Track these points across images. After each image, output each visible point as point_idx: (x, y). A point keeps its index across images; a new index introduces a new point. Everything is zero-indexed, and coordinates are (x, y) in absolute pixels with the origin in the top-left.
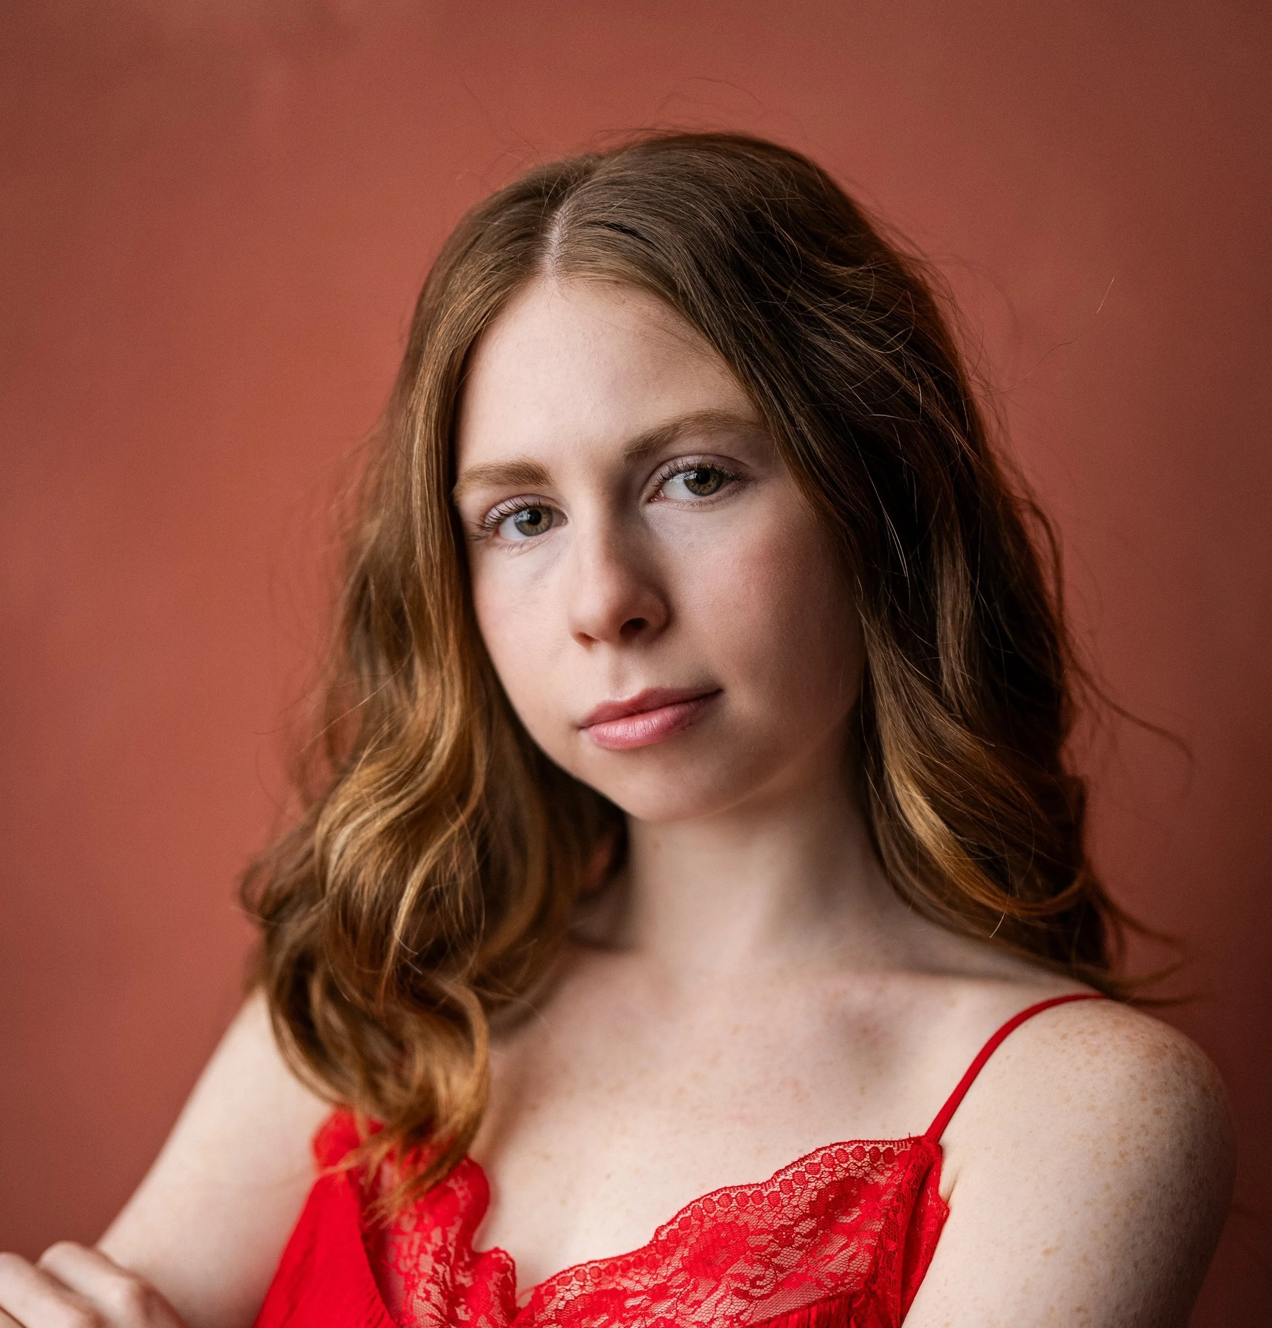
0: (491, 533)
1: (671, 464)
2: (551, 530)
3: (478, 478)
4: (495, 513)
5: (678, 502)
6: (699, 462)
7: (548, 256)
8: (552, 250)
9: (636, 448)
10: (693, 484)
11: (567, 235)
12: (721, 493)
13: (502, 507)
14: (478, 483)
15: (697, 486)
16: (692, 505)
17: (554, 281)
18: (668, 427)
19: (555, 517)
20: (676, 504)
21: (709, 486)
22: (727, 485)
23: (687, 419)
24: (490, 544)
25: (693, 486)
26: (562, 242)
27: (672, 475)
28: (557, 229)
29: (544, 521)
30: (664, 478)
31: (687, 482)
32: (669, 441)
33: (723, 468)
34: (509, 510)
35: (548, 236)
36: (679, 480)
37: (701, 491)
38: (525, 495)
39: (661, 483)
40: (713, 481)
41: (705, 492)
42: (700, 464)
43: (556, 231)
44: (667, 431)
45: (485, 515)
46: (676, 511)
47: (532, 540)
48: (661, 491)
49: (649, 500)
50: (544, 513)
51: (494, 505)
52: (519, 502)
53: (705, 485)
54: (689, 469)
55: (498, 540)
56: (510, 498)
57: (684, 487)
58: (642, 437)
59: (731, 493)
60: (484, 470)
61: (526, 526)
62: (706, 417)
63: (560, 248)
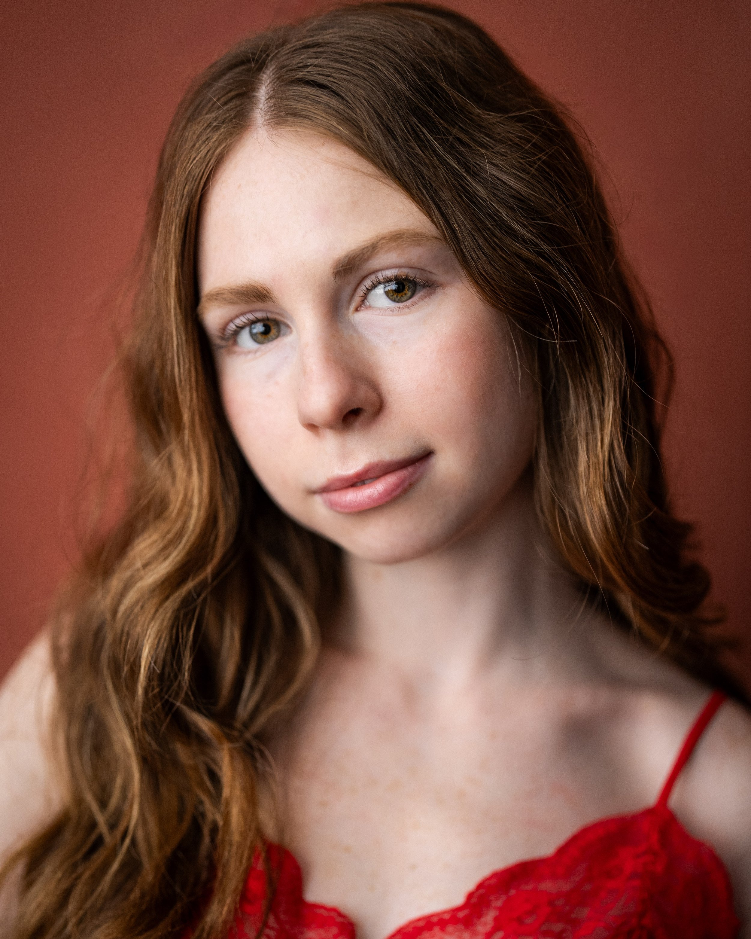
0: (230, 342)
1: (373, 277)
2: (279, 339)
3: (216, 299)
4: (232, 327)
5: (379, 309)
6: (396, 274)
7: (257, 111)
8: (261, 106)
9: (342, 266)
10: (392, 294)
11: (272, 92)
12: (415, 299)
13: (238, 322)
14: (215, 303)
15: (395, 296)
16: (392, 310)
17: (264, 132)
18: (367, 247)
19: (283, 328)
20: (379, 311)
21: (406, 294)
22: (420, 291)
23: (383, 238)
24: (231, 352)
25: (392, 296)
26: (268, 98)
27: (374, 286)
28: (263, 88)
29: (274, 331)
30: (367, 289)
31: (387, 293)
32: (368, 259)
33: (415, 277)
34: (243, 324)
35: (256, 94)
36: (380, 290)
37: (399, 299)
38: (255, 311)
39: (365, 294)
40: (408, 290)
41: (403, 299)
42: (397, 276)
43: (262, 90)
44: (366, 250)
45: (224, 328)
46: (379, 316)
47: (264, 347)
48: (366, 301)
49: (357, 310)
50: (273, 325)
51: (231, 320)
52: (251, 316)
53: (401, 294)
54: (388, 281)
55: (237, 349)
56: (243, 314)
57: (385, 296)
58: (346, 257)
59: (423, 298)
60: (220, 292)
61: (260, 337)
62: (399, 236)
63: (267, 103)
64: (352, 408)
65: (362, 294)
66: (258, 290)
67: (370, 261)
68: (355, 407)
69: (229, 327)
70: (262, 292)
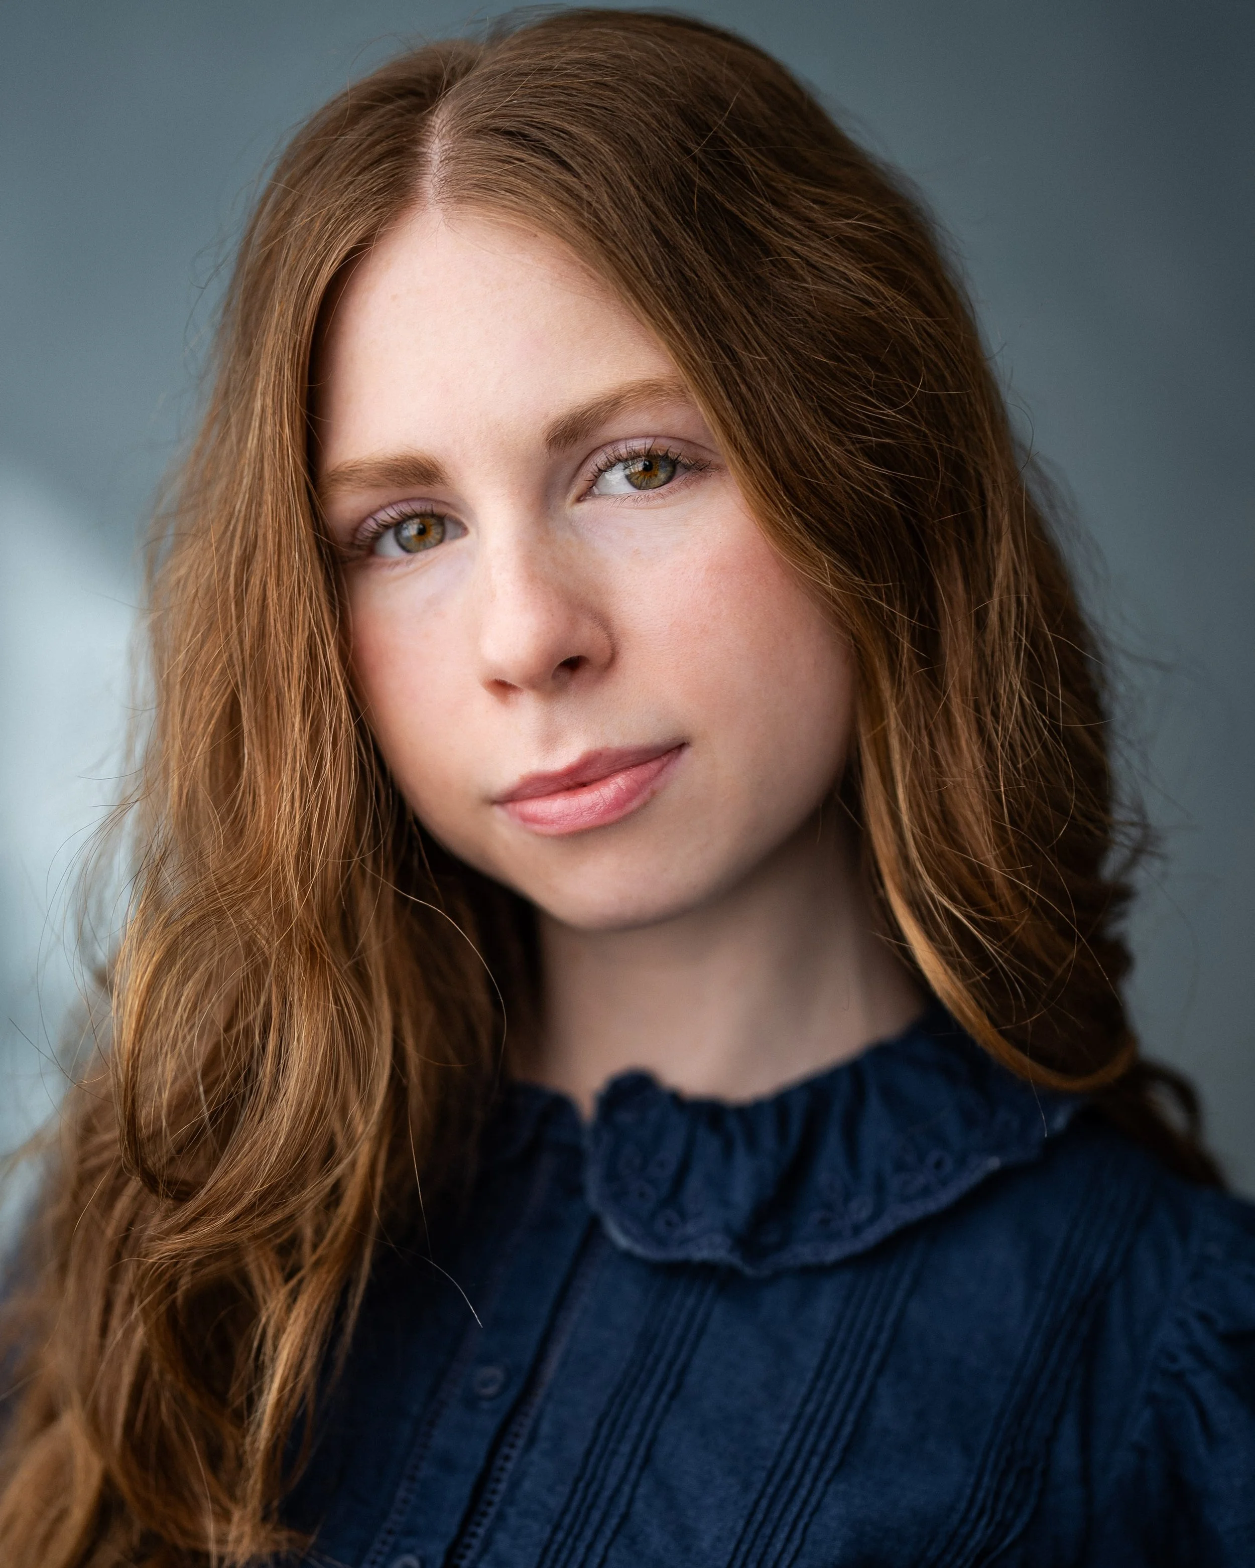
17: (438, 211)
28: (437, 141)
35: (424, 150)
64: (569, 656)
65: (589, 476)
66: (420, 465)
67: (607, 426)
68: (575, 654)
69: (365, 526)
70: (428, 468)
